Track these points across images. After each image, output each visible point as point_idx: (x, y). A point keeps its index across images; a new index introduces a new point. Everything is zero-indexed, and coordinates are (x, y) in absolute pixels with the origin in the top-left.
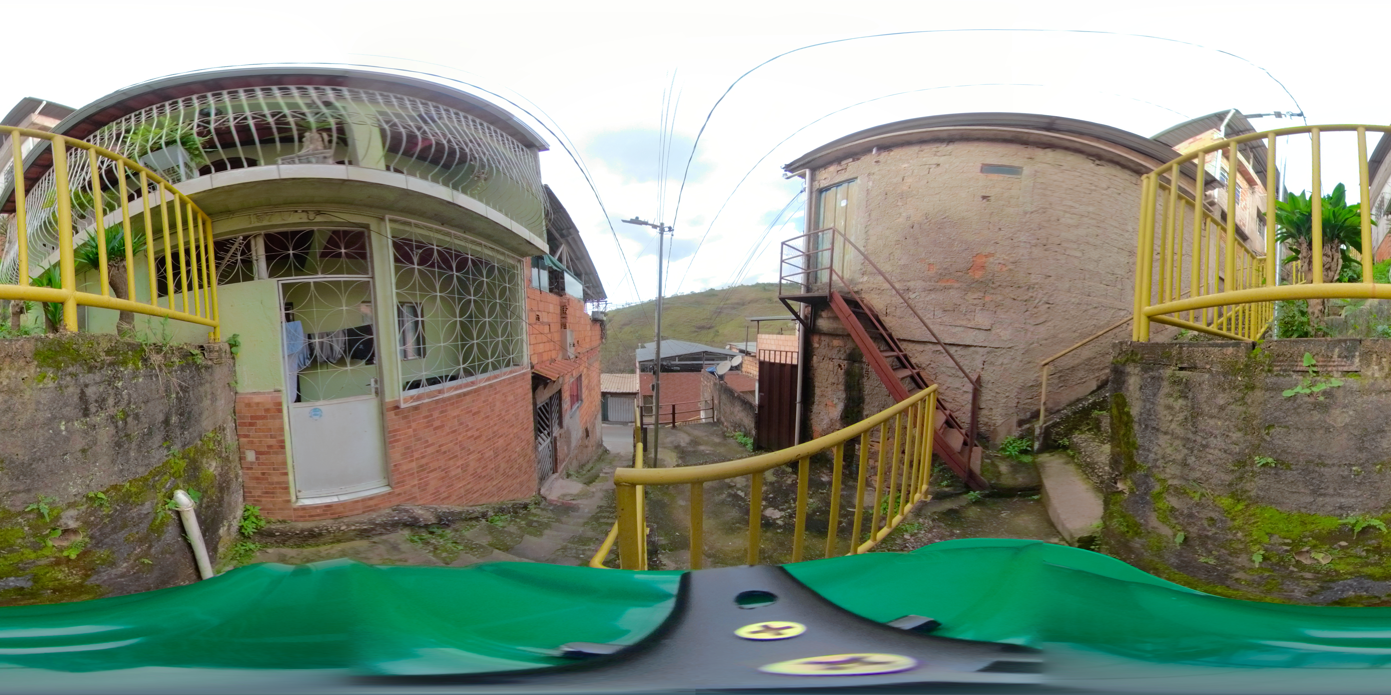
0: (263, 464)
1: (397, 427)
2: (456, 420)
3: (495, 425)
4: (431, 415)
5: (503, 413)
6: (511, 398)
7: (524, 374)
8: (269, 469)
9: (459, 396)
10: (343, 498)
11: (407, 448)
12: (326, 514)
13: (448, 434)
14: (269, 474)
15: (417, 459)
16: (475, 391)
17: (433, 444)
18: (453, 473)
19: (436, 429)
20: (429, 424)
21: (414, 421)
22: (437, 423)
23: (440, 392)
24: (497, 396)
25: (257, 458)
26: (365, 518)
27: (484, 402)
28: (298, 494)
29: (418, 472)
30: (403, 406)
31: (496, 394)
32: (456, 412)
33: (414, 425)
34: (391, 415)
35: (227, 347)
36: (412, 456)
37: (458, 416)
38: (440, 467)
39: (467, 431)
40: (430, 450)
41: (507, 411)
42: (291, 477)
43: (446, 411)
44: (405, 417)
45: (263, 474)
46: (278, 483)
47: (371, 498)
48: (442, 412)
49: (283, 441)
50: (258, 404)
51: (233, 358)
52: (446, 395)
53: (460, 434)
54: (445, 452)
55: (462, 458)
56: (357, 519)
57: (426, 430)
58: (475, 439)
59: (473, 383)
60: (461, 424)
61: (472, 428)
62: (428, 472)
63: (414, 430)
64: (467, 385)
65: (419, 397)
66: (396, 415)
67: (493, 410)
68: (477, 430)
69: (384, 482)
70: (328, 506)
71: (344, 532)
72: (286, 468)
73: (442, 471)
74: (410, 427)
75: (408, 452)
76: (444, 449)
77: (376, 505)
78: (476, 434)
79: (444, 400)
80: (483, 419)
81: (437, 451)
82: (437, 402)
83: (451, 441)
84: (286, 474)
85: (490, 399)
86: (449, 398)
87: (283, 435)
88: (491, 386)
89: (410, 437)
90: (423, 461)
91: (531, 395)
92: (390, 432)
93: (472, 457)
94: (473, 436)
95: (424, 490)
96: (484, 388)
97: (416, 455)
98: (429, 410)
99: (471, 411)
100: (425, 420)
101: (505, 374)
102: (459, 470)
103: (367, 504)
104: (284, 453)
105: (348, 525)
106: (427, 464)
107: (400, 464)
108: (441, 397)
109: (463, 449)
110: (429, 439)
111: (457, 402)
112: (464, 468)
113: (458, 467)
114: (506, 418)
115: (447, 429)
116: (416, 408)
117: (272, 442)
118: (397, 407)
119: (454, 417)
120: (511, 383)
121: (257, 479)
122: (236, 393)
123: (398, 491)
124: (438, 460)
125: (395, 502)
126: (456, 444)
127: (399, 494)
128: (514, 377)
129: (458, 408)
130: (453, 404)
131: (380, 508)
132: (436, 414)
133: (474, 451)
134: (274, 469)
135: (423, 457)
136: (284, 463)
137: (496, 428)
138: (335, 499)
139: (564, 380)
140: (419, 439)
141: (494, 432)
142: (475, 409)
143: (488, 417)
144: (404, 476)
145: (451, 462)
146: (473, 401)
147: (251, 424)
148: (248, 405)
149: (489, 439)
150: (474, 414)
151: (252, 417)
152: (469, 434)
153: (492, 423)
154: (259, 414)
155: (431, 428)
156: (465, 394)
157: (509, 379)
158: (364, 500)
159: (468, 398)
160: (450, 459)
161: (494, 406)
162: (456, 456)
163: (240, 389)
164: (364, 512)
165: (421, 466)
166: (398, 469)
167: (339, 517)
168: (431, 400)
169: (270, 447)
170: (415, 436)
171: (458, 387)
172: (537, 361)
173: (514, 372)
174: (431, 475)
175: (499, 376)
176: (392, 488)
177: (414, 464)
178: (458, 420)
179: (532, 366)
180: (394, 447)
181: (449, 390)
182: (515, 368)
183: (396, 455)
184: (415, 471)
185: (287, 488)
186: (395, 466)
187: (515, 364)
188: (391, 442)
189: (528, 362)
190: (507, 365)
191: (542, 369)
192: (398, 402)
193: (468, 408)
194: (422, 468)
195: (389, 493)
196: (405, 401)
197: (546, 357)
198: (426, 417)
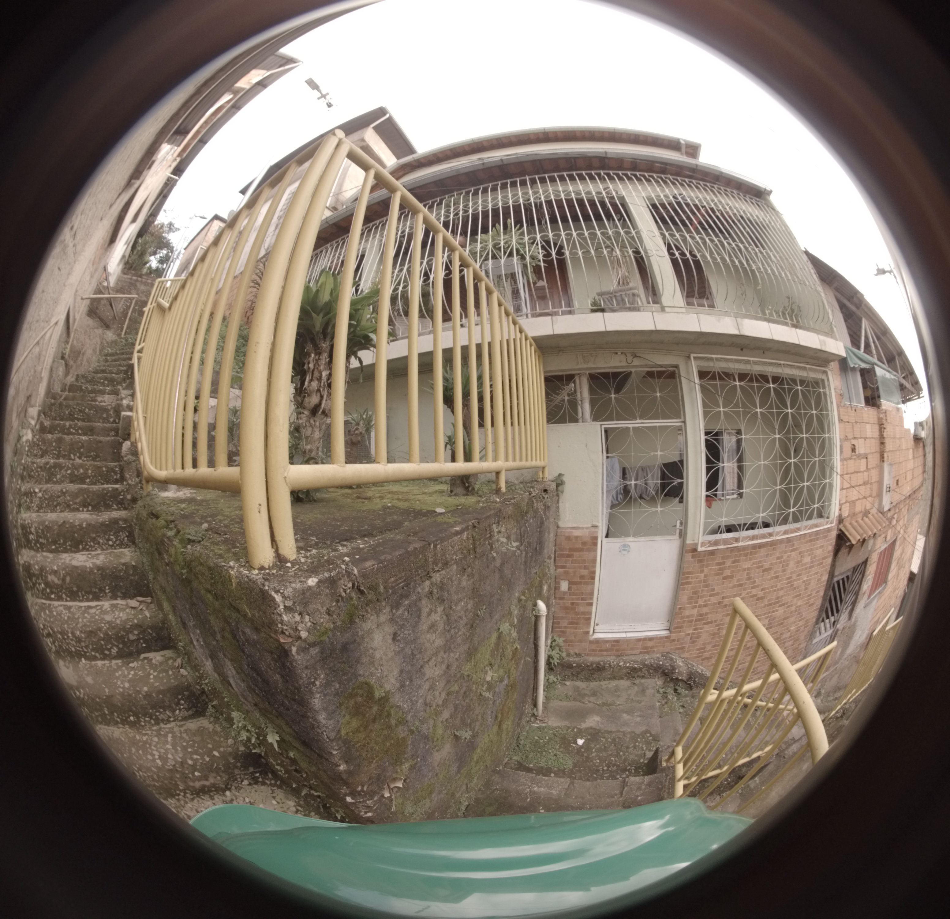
0: (574, 594)
1: (691, 569)
2: (746, 572)
3: (782, 589)
4: (724, 563)
5: (794, 576)
6: (807, 559)
7: (829, 530)
8: (578, 599)
9: (754, 547)
10: (629, 635)
11: (695, 593)
12: (612, 650)
13: (734, 586)
14: (577, 604)
15: (700, 606)
16: (773, 544)
17: (718, 594)
19: (724, 578)
20: (720, 572)
21: (707, 566)
22: (727, 573)
23: (737, 540)
24: (793, 554)
25: (570, 588)
26: (640, 658)
27: (778, 558)
28: (596, 627)
29: (696, 621)
30: (700, 549)
31: (792, 551)
32: (746, 565)
33: (706, 570)
34: (688, 557)
36: (697, 602)
37: (749, 569)
39: (752, 588)
40: (714, 600)
41: (798, 575)
42: (594, 608)
43: (738, 561)
44: (700, 561)
45: (573, 604)
46: (583, 614)
47: (651, 639)
48: (734, 562)
49: (594, 573)
52: (740, 544)
53: (745, 589)
56: (633, 658)
57: (716, 578)
58: (757, 599)
59: (771, 535)
60: (749, 579)
61: (758, 586)
62: (703, 625)
63: (705, 576)
64: (763, 536)
65: (716, 543)
66: (693, 557)
67: (784, 570)
68: (762, 590)
69: (665, 625)
70: (615, 642)
71: (621, 669)
72: (592, 599)
74: (702, 572)
75: (695, 596)
76: (725, 602)
77: (652, 647)
79: (738, 549)
80: (772, 579)
81: (719, 603)
82: (732, 549)
84: (591, 604)
85: (785, 556)
86: (745, 548)
87: (594, 566)
88: (789, 540)
89: (700, 582)
90: (705, 610)
91: (830, 559)
92: (684, 574)
94: (756, 595)
95: (694, 642)
96: (781, 541)
97: (701, 602)
98: (723, 558)
99: (762, 566)
100: (717, 567)
101: (805, 528)
103: (647, 645)
104: (593, 584)
105: (625, 662)
106: (706, 614)
107: (684, 608)
108: (736, 545)
110: (716, 588)
111: (751, 553)
114: (795, 584)
115: (735, 581)
116: (712, 553)
117: (585, 573)
118: (695, 550)
119: (744, 570)
120: (811, 541)
121: (567, 608)
123: (674, 636)
124: (717, 612)
125: (667, 648)
127: (674, 641)
128: (817, 533)
129: (750, 559)
130: (746, 555)
131: (656, 652)
132: (728, 563)
134: (582, 599)
135: (705, 606)
136: (592, 594)
137: (781, 593)
138: (623, 635)
140: (707, 586)
141: (778, 598)
142: (766, 565)
143: (777, 577)
144: (684, 622)
147: (569, 556)
148: (568, 539)
150: (764, 571)
151: (570, 550)
152: (754, 592)
153: (779, 585)
154: (577, 547)
155: (721, 576)
156: (761, 546)
157: (810, 534)
158: (647, 640)
159: (763, 551)
161: (787, 565)
163: (560, 524)
164: (642, 653)
165: (701, 615)
166: (680, 614)
167: (621, 655)
168: (726, 547)
169: (582, 578)
170: (705, 581)
171: (754, 538)
172: (847, 515)
173: (816, 526)
174: (707, 628)
175: (799, 529)
176: (671, 632)
177: (695, 612)
178: (748, 574)
179: (841, 520)
180: (684, 589)
181: (745, 539)
182: (821, 520)
183: (684, 598)
184: (694, 619)
185: (589, 619)
186: (680, 609)
187: (820, 516)
188: (682, 584)
189: (837, 514)
190: (810, 518)
191: (849, 526)
192: (697, 544)
193: (760, 562)
194: (701, 617)
195: (666, 637)
196: (703, 544)
197: (859, 508)
198: (719, 564)
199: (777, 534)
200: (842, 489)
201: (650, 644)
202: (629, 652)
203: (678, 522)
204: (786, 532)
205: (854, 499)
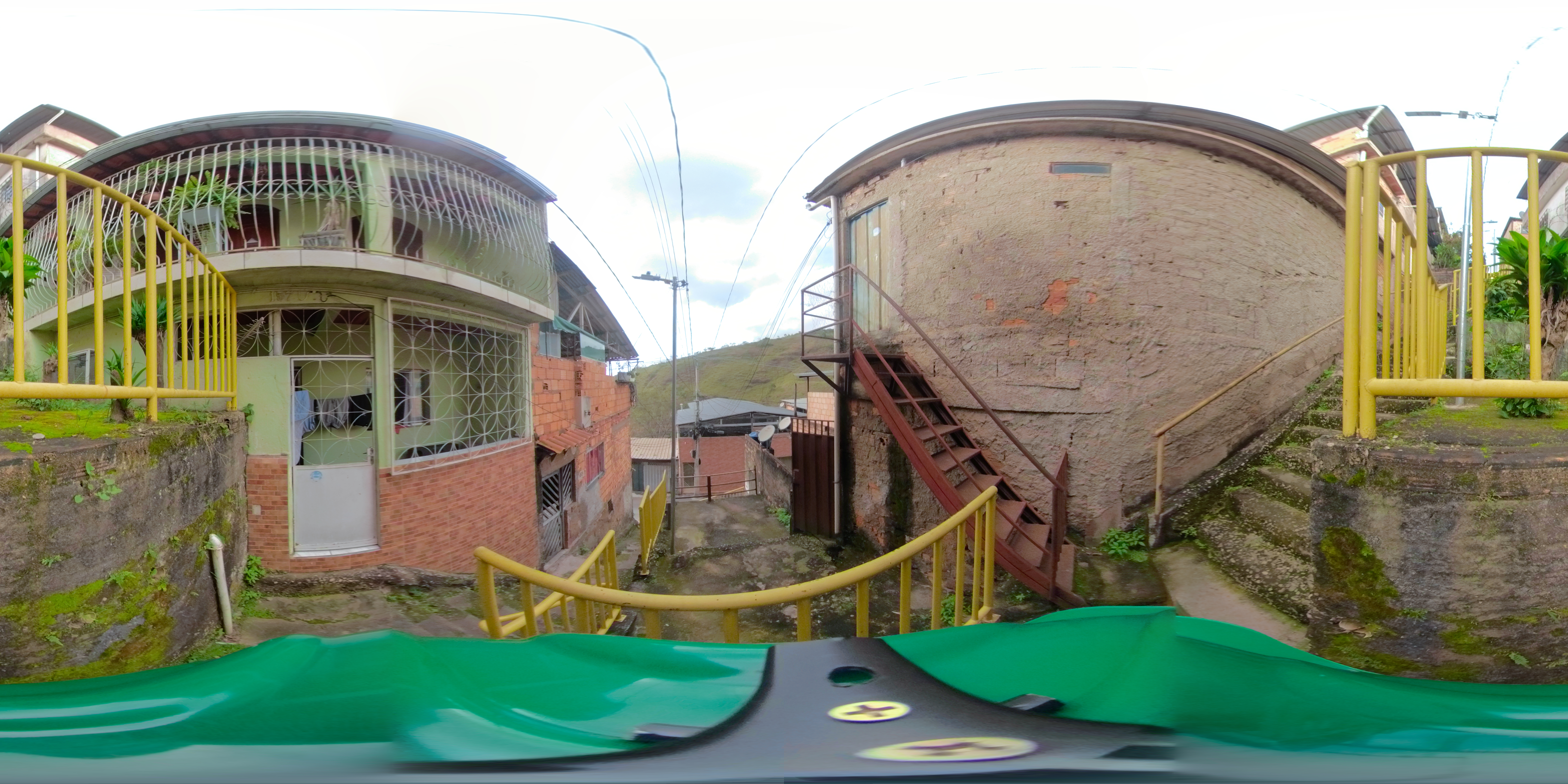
0: (267, 518)
1: (388, 492)
2: (447, 489)
3: (489, 496)
4: (422, 484)
5: (499, 485)
6: (508, 470)
7: (526, 446)
8: (272, 522)
9: (451, 467)
10: (335, 553)
11: (397, 511)
12: (319, 567)
13: (438, 502)
14: (272, 527)
15: (406, 522)
16: (469, 463)
17: (422, 510)
18: (441, 539)
19: (425, 496)
20: (419, 491)
21: (405, 487)
22: (427, 491)
23: (432, 462)
24: (493, 468)
25: (262, 513)
26: (352, 573)
27: (478, 473)
28: (296, 547)
29: (405, 535)
30: (394, 473)
31: (491, 466)
32: (447, 482)
33: (404, 491)
34: (383, 481)
35: (242, 416)
36: (401, 519)
37: (449, 485)
38: (427, 532)
39: (458, 500)
40: (418, 515)
41: (503, 483)
42: (290, 531)
43: (436, 480)
44: (396, 484)
45: (267, 527)
46: (279, 535)
47: (360, 555)
48: (433, 481)
49: (286, 498)
50: (266, 465)
51: (247, 425)
52: (436, 466)
53: (450, 503)
54: (434, 519)
55: (451, 525)
56: (345, 573)
57: (416, 496)
58: (467, 508)
59: (466, 455)
60: (452, 493)
61: (463, 498)
62: (416, 536)
63: (405, 496)
64: (459, 457)
65: (411, 466)
66: (388, 481)
67: (487, 482)
68: (469, 500)
69: (374, 541)
70: (321, 560)
71: (333, 584)
72: (287, 522)
73: (431, 535)
74: (400, 493)
75: (398, 514)
76: (432, 515)
77: (364, 562)
78: (468, 503)
79: (435, 470)
80: (476, 490)
81: (426, 517)
82: (429, 470)
83: (441, 509)
84: (287, 527)
85: (485, 471)
86: (441, 469)
87: (286, 493)
88: (486, 458)
89: (400, 501)
90: (412, 525)
91: (533, 467)
92: (381, 496)
93: (461, 525)
94: (463, 506)
95: (409, 552)
96: (478, 460)
97: (405, 518)
98: (420, 480)
99: (463, 482)
100: (416, 488)
101: (502, 447)
102: (448, 537)
103: (356, 560)
104: (287, 509)
105: (336, 578)
106: (415, 528)
107: (389, 526)
108: (431, 467)
109: (453, 517)
110: (418, 505)
111: (449, 473)
112: (454, 535)
113: (447, 534)
114: (503, 490)
115: (437, 497)
116: (407, 476)
117: (277, 498)
118: (389, 475)
119: (445, 487)
120: (509, 456)
121: (261, 531)
122: (248, 455)
123: (385, 550)
124: (426, 525)
125: (382, 560)
126: (446, 511)
127: (386, 554)
128: (514, 450)
129: (448, 479)
130: (444, 474)
131: (367, 566)
132: (426, 483)
133: (464, 520)
134: (277, 523)
135: (411, 521)
136: (286, 518)
137: (490, 500)
138: (328, 553)
139: (578, 450)
140: (408, 504)
141: (488, 504)
142: (467, 480)
143: (481, 488)
144: (392, 537)
145: (440, 529)
146: (466, 472)
147: (259, 483)
148: (258, 466)
149: (482, 510)
150: (466, 485)
151: (260, 477)
152: (460, 503)
153: (485, 494)
154: (267, 474)
155: (422, 495)
156: (457, 466)
157: (507, 451)
158: (353, 556)
159: (460, 470)
160: (439, 525)
161: (489, 477)
162: (445, 523)
163: (251, 452)
164: (352, 568)
165: (409, 529)
166: (387, 530)
167: (330, 571)
168: (422, 469)
169: (274, 503)
170: (404, 500)
171: (449, 459)
172: (542, 433)
173: (512, 444)
174: (419, 539)
175: (494, 449)
176: (381, 547)
177: (402, 527)
178: (449, 490)
179: (537, 438)
180: (384, 510)
181: (440, 461)
182: (515, 440)
183: (386, 517)
184: (403, 533)
185: (286, 541)
186: (385, 526)
187: (514, 435)
188: (381, 505)
189: (532, 433)
190: (505, 437)
191: (548, 442)
192: (390, 469)
193: (460, 478)
194: (410, 531)
195: (377, 552)
196: (397, 469)
197: (554, 427)
198: (417, 485)
199: (473, 454)
200: (535, 415)
201: (360, 559)
202: (338, 568)
203: (369, 451)
204: (482, 452)
205: (548, 421)
